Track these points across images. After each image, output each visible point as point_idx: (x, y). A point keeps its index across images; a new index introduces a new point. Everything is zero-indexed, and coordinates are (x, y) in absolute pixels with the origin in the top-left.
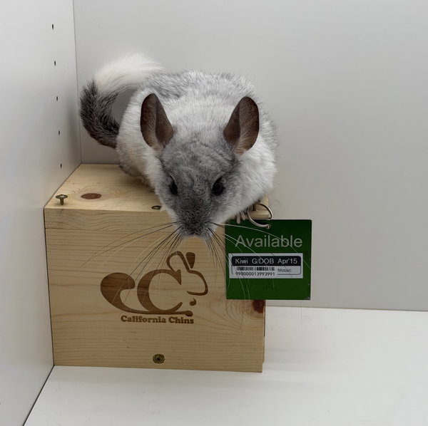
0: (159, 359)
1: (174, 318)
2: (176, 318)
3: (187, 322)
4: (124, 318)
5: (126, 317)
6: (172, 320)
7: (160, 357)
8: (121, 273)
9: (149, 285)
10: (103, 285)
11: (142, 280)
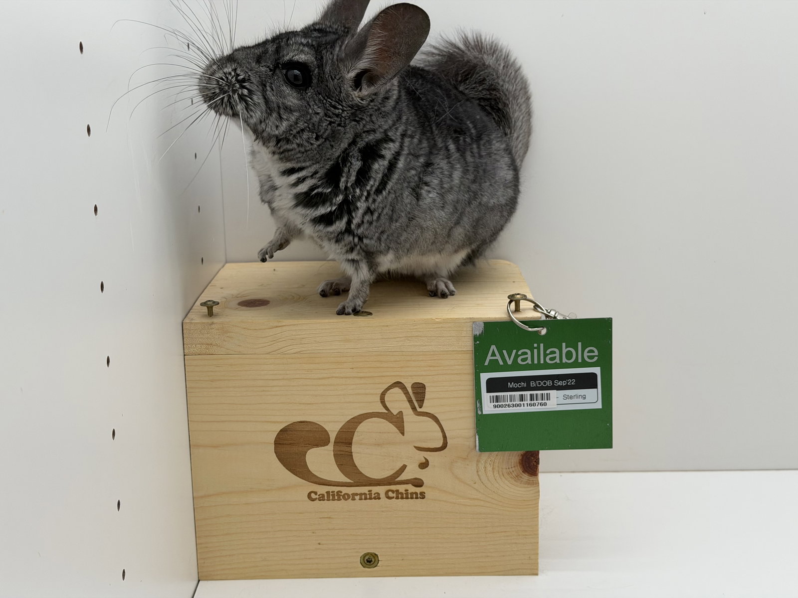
0: (369, 561)
1: (393, 491)
2: (397, 491)
3: (414, 496)
4: (313, 496)
5: (316, 493)
6: (391, 494)
7: (372, 557)
8: (307, 422)
9: (352, 439)
10: (278, 442)
11: (341, 432)
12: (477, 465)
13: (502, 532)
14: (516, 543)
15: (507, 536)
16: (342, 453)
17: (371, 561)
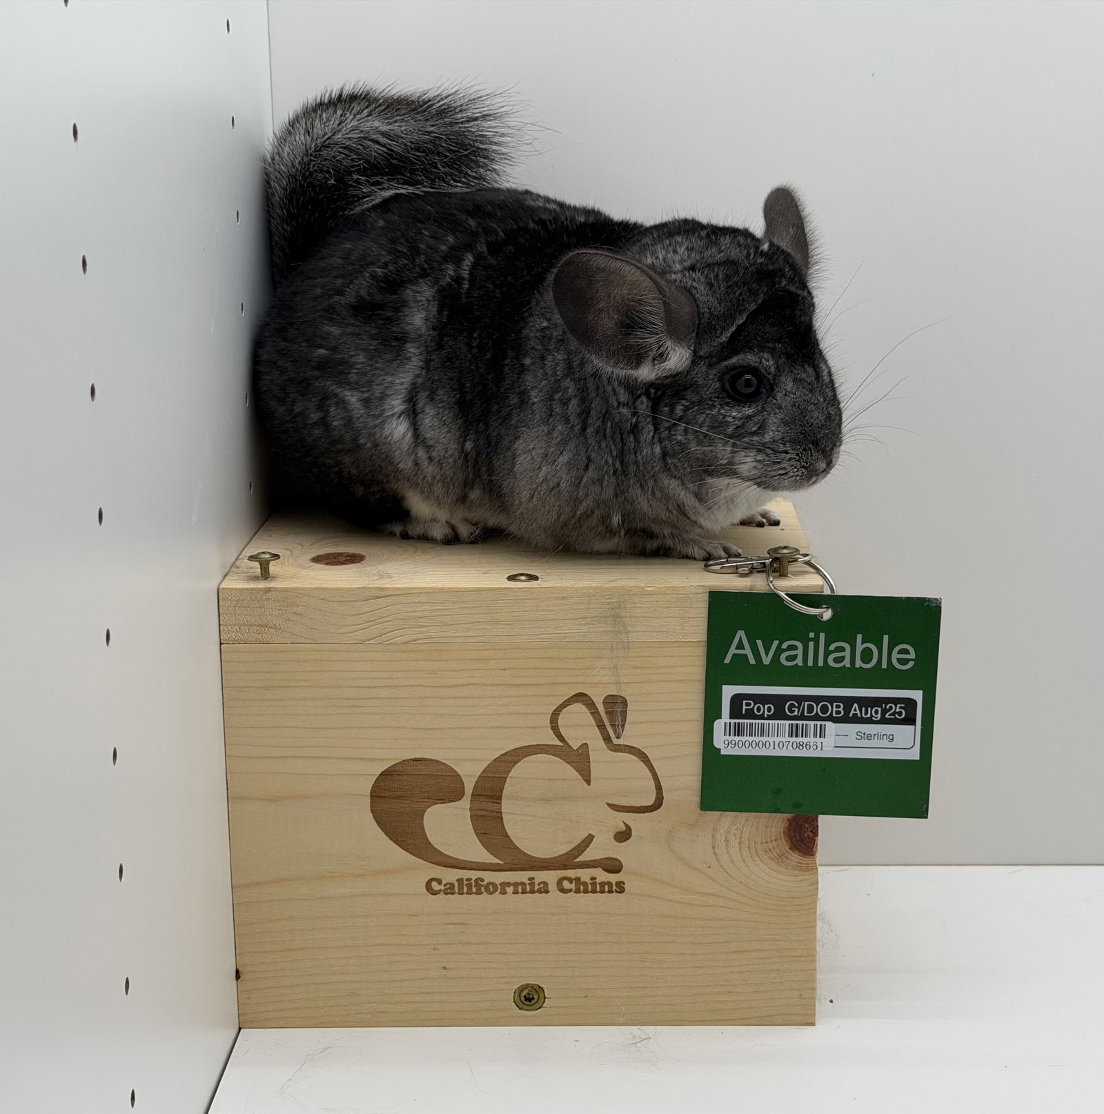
0: (529, 999)
1: (570, 880)
2: (578, 879)
3: (606, 888)
4: (435, 885)
5: (439, 881)
6: (566, 885)
7: (534, 992)
8: (425, 760)
9: (502, 789)
10: (376, 794)
11: (482, 778)
12: (713, 836)
13: (753, 951)
14: (778, 970)
15: (763, 958)
16: (485, 813)
17: (533, 998)
